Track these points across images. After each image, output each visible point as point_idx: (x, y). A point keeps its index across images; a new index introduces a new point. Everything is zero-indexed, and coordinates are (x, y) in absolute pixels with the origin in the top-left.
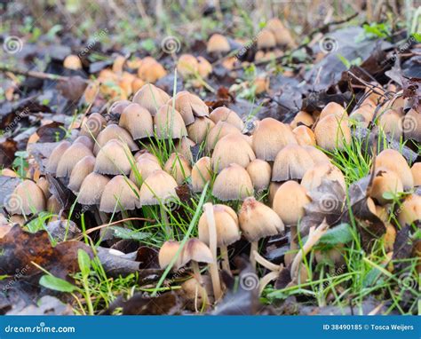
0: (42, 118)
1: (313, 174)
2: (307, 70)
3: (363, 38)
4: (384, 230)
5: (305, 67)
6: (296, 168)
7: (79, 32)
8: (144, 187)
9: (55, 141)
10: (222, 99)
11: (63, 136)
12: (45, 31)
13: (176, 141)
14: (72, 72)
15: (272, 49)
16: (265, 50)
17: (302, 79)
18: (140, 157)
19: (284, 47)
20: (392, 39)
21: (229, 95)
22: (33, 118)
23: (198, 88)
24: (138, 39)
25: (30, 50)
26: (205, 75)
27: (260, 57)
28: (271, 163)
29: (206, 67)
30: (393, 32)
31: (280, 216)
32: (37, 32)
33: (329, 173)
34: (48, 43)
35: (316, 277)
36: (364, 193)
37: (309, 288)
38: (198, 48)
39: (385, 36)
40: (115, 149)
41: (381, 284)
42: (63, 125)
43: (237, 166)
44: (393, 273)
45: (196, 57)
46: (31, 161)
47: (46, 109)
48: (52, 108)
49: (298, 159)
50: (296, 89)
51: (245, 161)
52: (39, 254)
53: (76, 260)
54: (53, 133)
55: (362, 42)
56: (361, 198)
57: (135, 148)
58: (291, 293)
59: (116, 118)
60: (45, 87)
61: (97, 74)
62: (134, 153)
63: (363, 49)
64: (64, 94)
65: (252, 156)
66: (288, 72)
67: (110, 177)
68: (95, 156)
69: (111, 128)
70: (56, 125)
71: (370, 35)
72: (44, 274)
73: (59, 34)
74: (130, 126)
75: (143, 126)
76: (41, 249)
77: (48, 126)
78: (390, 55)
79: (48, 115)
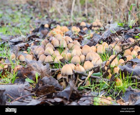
0: (36, 39)
1: (94, 59)
2: (103, 33)
3: (117, 26)
4: (109, 75)
5: (103, 32)
6: (91, 58)
7: (51, 17)
8: (56, 59)
9: (37, 45)
10: (80, 39)
11: (39, 44)
12: (43, 16)
13: (64, 48)
14: (46, 28)
15: (96, 27)
16: (94, 27)
17: (101, 35)
18: (55, 51)
19: (99, 26)
20: (124, 27)
21: (82, 37)
22: (34, 39)
23: (76, 35)
24: (65, 21)
25: (39, 21)
26: (78, 32)
27: (93, 28)
28: (85, 56)
29: (79, 30)
30: (125, 25)
31: (85, 69)
32: (41, 17)
33: (98, 60)
34: (44, 20)
35: (92, 84)
36: (104, 66)
37: (89, 87)
38: (78, 25)
39: (122, 26)
40: (50, 49)
41: (106, 87)
42: (40, 41)
43: (77, 56)
44: (110, 85)
45: (77, 27)
46: (31, 50)
47: (38, 37)
48: (39, 37)
49: (92, 56)
50: (99, 37)
51: (79, 55)
52: (27, 73)
53: (35, 75)
54: (37, 43)
55: (117, 27)
56: (103, 66)
57: (54, 49)
58: (85, 88)
59: (51, 41)
60: (39, 31)
61: (52, 29)
62: (54, 50)
63: (117, 29)
64: (43, 34)
65: (81, 54)
66: (99, 33)
67: (47, 56)
68: (45, 50)
69: (49, 44)
70: (38, 41)
71: (119, 26)
72: (27, 78)
73: (47, 18)
74: (54, 44)
75: (57, 44)
76: (27, 72)
77: (36, 42)
78: (122, 31)
79: (38, 38)
